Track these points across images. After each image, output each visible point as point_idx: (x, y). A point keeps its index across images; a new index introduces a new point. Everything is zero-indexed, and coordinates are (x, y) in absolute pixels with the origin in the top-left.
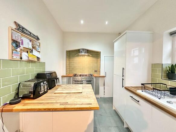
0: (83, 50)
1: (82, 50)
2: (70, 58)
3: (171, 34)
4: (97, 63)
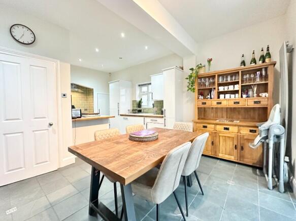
3: (139, 86)
4: (87, 100)
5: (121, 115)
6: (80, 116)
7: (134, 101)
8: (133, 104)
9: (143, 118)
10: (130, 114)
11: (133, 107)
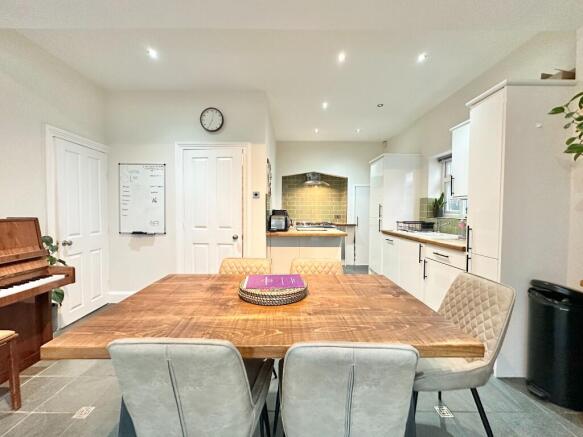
0: (314, 174)
1: (311, 175)
3: (440, 160)
4: (340, 200)
5: (385, 232)
6: (283, 228)
7: (423, 201)
8: (421, 208)
9: (418, 244)
10: (400, 232)
11: (421, 214)
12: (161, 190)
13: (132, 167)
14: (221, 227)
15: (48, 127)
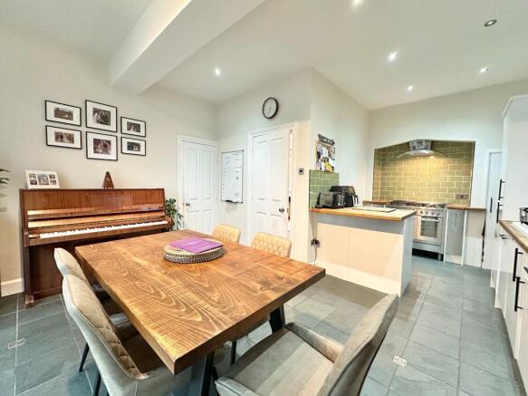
0: (420, 142)
1: (415, 144)
2: (384, 165)
5: (501, 223)
12: (240, 170)
13: (228, 155)
14: (274, 200)
15: (179, 136)
